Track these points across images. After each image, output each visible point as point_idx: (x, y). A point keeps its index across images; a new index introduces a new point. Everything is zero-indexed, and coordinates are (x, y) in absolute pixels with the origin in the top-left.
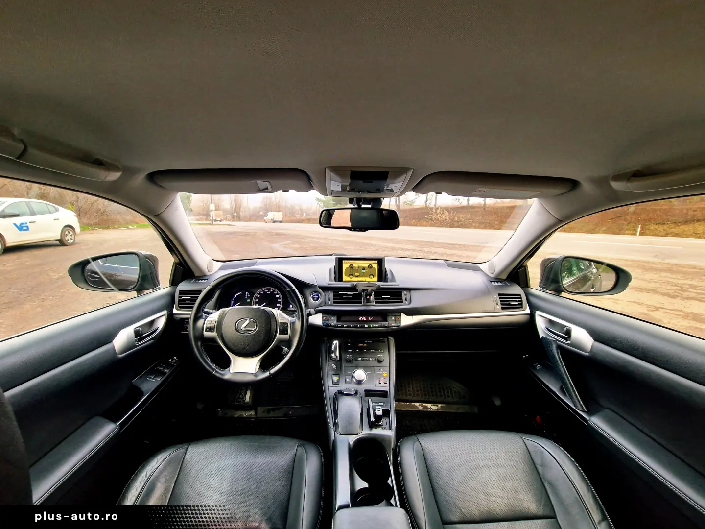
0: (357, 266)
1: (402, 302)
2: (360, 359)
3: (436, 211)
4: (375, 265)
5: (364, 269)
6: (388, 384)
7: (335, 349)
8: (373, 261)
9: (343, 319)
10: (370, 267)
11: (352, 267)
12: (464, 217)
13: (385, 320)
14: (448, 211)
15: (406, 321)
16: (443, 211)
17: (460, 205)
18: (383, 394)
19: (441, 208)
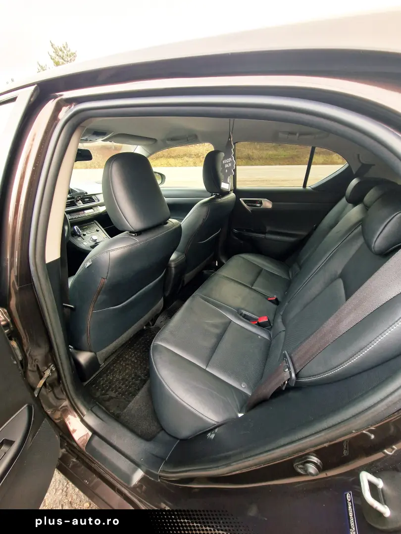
1: (95, 201)
2: (89, 233)
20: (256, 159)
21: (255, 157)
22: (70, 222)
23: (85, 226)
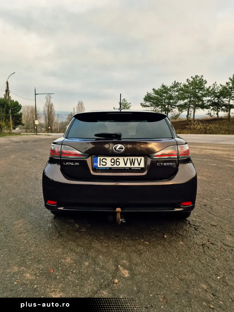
3: (194, 122)
12: (214, 127)
14: (202, 123)
16: (199, 122)
17: (212, 118)
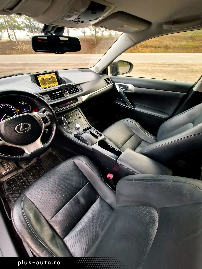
0: (46, 78)
1: (79, 91)
2: (73, 120)
3: (19, 43)
4: (55, 76)
5: (50, 79)
6: (87, 124)
7: (64, 119)
8: (53, 74)
9: (60, 106)
10: (52, 77)
11: (43, 79)
13: (77, 101)
15: (84, 98)
16: (23, 43)
18: (89, 128)
19: (21, 42)
20: (171, 48)
21: (171, 47)
22: (56, 114)
23: (70, 114)
